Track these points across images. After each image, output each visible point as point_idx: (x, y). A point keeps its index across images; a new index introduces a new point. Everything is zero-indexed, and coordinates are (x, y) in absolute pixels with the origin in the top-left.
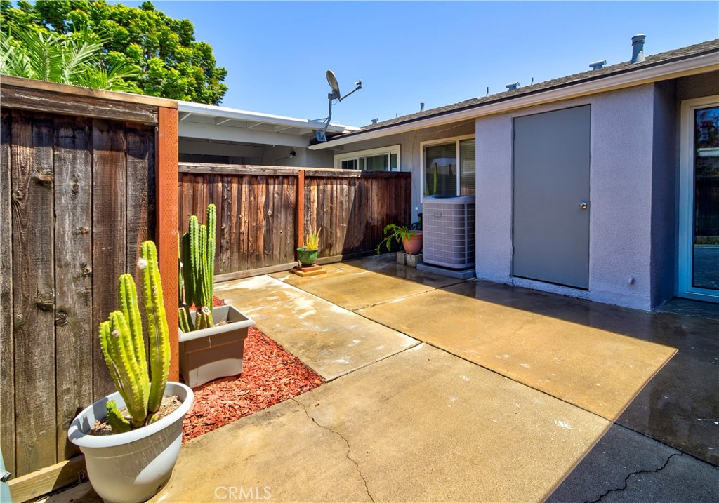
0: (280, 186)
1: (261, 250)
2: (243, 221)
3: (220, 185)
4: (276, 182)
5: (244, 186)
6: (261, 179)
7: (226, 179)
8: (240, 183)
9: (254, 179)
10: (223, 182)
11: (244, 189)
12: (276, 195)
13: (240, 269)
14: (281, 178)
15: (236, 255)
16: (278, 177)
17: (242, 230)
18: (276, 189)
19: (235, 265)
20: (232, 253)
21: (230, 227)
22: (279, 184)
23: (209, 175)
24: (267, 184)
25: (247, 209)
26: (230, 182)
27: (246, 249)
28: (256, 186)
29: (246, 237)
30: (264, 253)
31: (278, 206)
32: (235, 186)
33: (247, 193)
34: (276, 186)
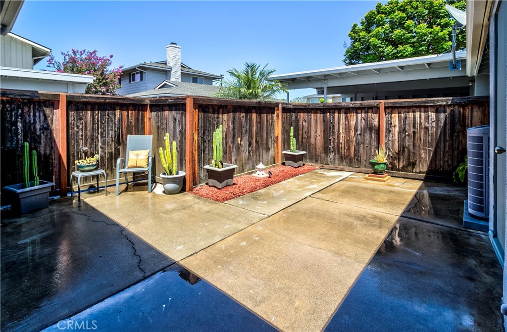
0: (366, 114)
1: (353, 156)
2: (341, 136)
3: (328, 114)
4: (363, 112)
5: (341, 115)
6: (352, 110)
7: (331, 111)
8: (339, 113)
9: (348, 110)
10: (330, 113)
11: (341, 117)
12: (363, 120)
13: (339, 165)
14: (366, 109)
15: (337, 156)
16: (364, 108)
17: (341, 141)
18: (363, 116)
19: (337, 162)
20: (335, 154)
21: (334, 139)
22: (365, 113)
23: (323, 109)
24: (357, 113)
25: (344, 129)
26: (334, 113)
27: (343, 153)
28: (349, 114)
29: (343, 146)
30: (354, 158)
31: (364, 128)
32: (336, 115)
33: (344, 119)
34: (363, 114)
